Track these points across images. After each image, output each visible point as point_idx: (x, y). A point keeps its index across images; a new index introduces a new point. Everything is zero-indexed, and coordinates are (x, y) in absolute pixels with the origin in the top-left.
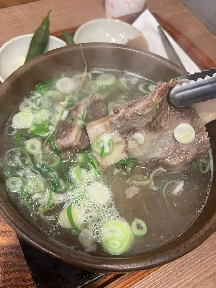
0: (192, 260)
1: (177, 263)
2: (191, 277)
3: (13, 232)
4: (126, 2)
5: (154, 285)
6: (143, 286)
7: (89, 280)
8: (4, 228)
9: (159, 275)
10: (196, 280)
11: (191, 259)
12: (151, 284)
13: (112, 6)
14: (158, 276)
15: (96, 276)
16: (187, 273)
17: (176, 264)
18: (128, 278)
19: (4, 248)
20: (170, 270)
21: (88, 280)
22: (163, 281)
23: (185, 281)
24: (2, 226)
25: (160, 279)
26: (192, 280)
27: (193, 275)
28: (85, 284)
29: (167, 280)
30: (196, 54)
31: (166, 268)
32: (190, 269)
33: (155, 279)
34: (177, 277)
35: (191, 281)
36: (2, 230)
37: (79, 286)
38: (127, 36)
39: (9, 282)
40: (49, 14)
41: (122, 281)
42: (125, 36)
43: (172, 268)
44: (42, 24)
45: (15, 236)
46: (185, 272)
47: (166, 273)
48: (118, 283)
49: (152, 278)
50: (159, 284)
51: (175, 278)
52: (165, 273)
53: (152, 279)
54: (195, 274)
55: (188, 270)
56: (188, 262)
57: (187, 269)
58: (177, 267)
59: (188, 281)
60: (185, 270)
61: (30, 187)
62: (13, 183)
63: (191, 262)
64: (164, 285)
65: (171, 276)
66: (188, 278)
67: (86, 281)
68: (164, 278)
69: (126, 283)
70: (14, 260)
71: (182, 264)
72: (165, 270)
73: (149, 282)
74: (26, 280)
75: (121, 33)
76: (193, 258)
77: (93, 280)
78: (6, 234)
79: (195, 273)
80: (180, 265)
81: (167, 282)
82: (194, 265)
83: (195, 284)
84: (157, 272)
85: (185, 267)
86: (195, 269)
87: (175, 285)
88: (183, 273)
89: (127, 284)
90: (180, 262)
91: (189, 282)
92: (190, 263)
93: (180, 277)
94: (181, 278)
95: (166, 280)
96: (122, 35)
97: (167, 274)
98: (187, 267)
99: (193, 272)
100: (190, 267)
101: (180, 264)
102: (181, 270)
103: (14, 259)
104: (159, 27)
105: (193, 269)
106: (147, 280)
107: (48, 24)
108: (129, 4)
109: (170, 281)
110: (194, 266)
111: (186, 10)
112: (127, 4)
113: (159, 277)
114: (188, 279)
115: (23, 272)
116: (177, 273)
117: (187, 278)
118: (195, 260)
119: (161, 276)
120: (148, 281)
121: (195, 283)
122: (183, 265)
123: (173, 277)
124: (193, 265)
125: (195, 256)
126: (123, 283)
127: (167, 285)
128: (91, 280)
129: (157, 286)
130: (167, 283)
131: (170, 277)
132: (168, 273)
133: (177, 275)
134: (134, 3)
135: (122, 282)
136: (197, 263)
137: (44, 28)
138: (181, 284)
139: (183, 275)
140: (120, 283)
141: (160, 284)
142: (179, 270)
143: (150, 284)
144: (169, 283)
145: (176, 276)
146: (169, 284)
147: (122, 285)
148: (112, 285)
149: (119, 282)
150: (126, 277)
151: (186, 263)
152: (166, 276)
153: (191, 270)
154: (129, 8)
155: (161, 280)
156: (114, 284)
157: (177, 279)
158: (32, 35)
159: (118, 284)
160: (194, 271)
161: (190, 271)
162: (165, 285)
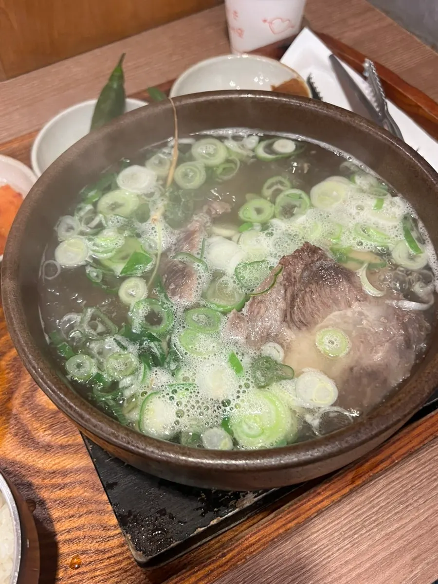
0: (424, 481)
1: (395, 489)
2: (424, 512)
3: (81, 447)
4: (265, 21)
5: (351, 530)
6: (329, 532)
7: (219, 517)
8: (66, 439)
9: (360, 512)
10: (435, 518)
11: (422, 480)
12: (344, 529)
13: (241, 33)
14: (356, 514)
15: (231, 509)
16: (415, 505)
17: (392, 490)
18: (292, 511)
19: (67, 475)
20: (381, 500)
21: (217, 517)
22: (367, 522)
23: (412, 520)
24: (63, 436)
25: (362, 519)
26: (427, 518)
27: (428, 509)
28: (210, 525)
29: (375, 521)
30: (406, 97)
31: (372, 499)
32: (420, 498)
33: (352, 520)
34: (396, 514)
35: (425, 520)
36: (62, 443)
37: (201, 528)
38: (267, 81)
39: (79, 532)
40: (121, 61)
41: (280, 516)
42: (263, 80)
43: (384, 497)
44: (111, 79)
45: (86, 452)
46: (411, 504)
47: (374, 507)
48: (273, 520)
49: (347, 517)
50: (360, 529)
51: (391, 516)
52: (370, 509)
53: (345, 519)
54: (432, 507)
55: (418, 499)
56: (416, 484)
57: (415, 498)
58: (394, 496)
59: (417, 521)
60: (411, 501)
61: (113, 369)
62: (79, 366)
63: (422, 485)
64: (369, 531)
65: (384, 513)
66: (418, 515)
67: (213, 520)
68: (369, 517)
69: (289, 519)
70: (86, 494)
71: (404, 490)
72: (370, 503)
73: (340, 525)
74: (109, 528)
75: (256, 78)
76: (425, 478)
77: (226, 516)
78: (70, 450)
79: (432, 504)
80: (401, 492)
81: (376, 523)
82: (429, 490)
83: (432, 526)
84: (355, 507)
85: (409, 494)
86: (430, 498)
87: (393, 529)
88: (407, 507)
89: (290, 522)
90: (400, 485)
91: (420, 523)
92: (420, 487)
93: (401, 514)
94: (403, 515)
95: (373, 520)
96: (259, 80)
97: (374, 510)
98: (414, 495)
99: (426, 503)
100: (421, 495)
101: (401, 490)
102: (403, 501)
103: (85, 491)
104: (331, 57)
105: (427, 498)
106: (336, 522)
107: (121, 78)
108: (271, 23)
109: (383, 521)
110: (429, 493)
111: (389, 20)
112: (267, 25)
113: (359, 515)
114: (417, 517)
115: (103, 514)
116: (395, 508)
117: (416, 514)
118: (429, 481)
119: (363, 513)
120: (338, 524)
121: (432, 524)
122: (406, 491)
123: (388, 514)
124: (427, 490)
125: (430, 475)
126: (282, 520)
127: (376, 530)
128: (222, 517)
129: (356, 531)
130: (376, 526)
131: (381, 515)
132: (376, 507)
133: (396, 511)
134: (280, 20)
135: (281, 518)
136: (435, 485)
137: (115, 86)
138: (404, 527)
139: (408, 509)
140: (278, 520)
141: (362, 527)
142: (398, 501)
143: (342, 528)
144: (381, 524)
145: (394, 513)
146: (380, 527)
147: (281, 524)
148: (262, 525)
149: (276, 519)
150: (288, 509)
151: (412, 487)
152: (374, 512)
153: (423, 499)
154: (273, 32)
155: (363, 521)
156: (266, 522)
157: (395, 517)
158: (93, 102)
159: (273, 522)
160: (428, 501)
161: (421, 501)
162: (373, 529)
